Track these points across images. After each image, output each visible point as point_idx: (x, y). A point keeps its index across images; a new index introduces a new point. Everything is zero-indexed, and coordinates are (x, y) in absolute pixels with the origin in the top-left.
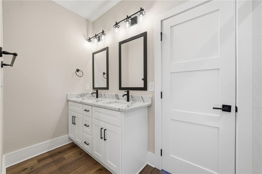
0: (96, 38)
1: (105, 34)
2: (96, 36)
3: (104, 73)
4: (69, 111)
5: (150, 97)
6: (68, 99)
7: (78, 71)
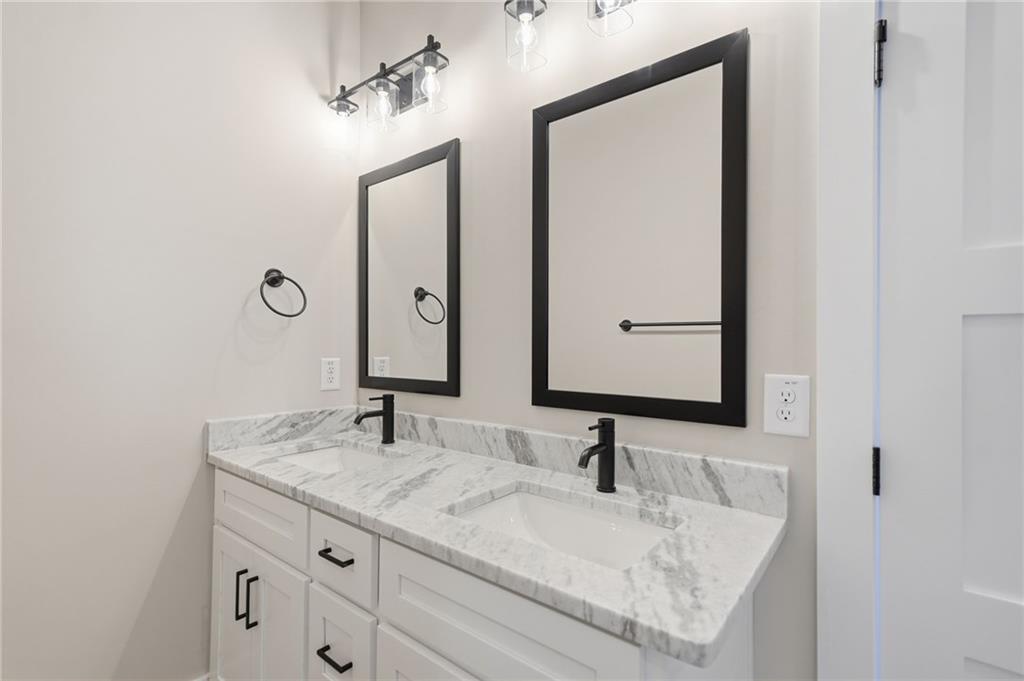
0: (386, 87)
1: (440, 61)
2: (385, 72)
3: (421, 289)
4: (215, 527)
5: (777, 476)
6: (211, 453)
7: (274, 279)
